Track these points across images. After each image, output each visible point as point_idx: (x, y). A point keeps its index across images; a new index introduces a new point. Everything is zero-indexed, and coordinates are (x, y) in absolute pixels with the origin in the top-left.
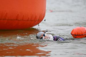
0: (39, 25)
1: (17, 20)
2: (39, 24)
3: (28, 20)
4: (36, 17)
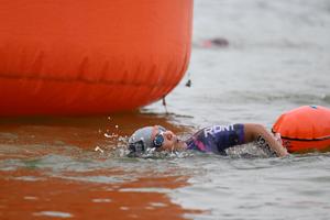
1: (80, 79)
3: (123, 83)
4: (153, 69)
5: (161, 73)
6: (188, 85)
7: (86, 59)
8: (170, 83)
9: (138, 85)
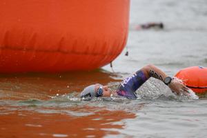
1: (59, 50)
2: (111, 62)
3: (86, 53)
5: (110, 47)
6: (127, 54)
8: (115, 54)
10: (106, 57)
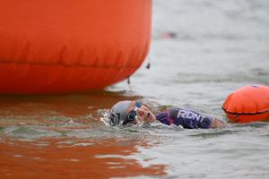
0: (129, 82)
2: (128, 77)
4: (120, 54)
6: (148, 67)
7: (65, 47)
8: (133, 66)
9: (107, 67)
10: (122, 71)
